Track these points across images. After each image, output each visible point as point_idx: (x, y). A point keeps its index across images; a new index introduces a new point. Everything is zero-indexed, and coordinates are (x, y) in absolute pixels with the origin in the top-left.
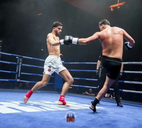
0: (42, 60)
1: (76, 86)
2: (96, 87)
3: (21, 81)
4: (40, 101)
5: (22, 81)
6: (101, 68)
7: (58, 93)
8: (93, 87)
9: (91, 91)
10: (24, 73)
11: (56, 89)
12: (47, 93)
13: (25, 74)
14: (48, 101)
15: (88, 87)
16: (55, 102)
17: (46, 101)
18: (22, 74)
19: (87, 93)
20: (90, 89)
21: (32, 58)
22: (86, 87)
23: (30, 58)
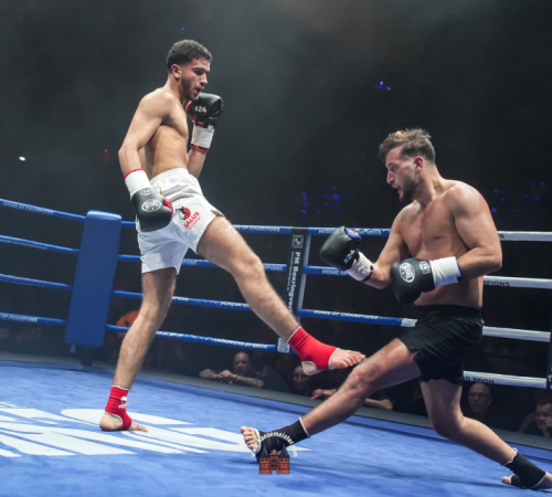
1: (172, 334)
2: (265, 346)
6: (298, 254)
7: (81, 367)
8: (255, 345)
9: (243, 362)
11: (73, 350)
15: (231, 342)
16: (64, 412)
19: (227, 373)
20: (241, 356)
22: (219, 340)
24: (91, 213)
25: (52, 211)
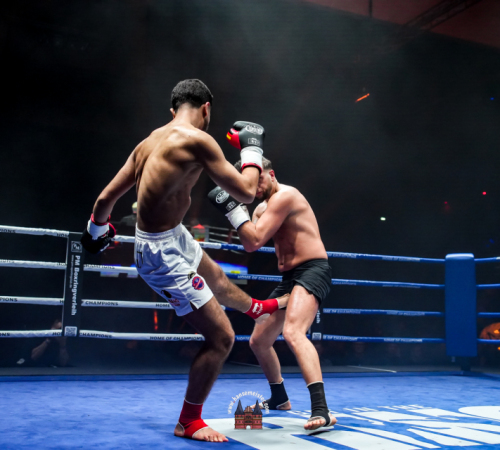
0: (391, 257)
3: (325, 337)
4: (404, 407)
5: (330, 337)
7: (462, 373)
10: (334, 311)
11: (453, 360)
12: (421, 374)
13: (336, 314)
14: (434, 407)
16: (461, 410)
17: (426, 405)
18: (327, 314)
21: (355, 255)
23: (350, 254)
24: (449, 256)
25: (418, 259)
